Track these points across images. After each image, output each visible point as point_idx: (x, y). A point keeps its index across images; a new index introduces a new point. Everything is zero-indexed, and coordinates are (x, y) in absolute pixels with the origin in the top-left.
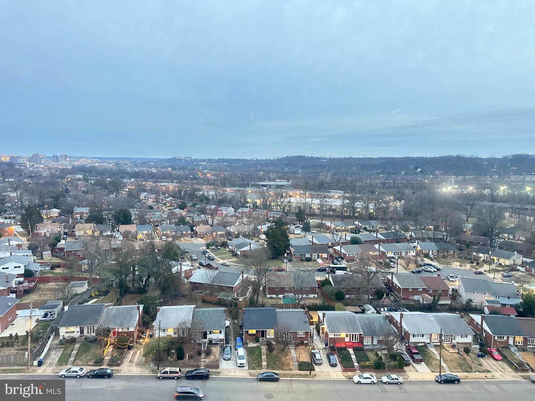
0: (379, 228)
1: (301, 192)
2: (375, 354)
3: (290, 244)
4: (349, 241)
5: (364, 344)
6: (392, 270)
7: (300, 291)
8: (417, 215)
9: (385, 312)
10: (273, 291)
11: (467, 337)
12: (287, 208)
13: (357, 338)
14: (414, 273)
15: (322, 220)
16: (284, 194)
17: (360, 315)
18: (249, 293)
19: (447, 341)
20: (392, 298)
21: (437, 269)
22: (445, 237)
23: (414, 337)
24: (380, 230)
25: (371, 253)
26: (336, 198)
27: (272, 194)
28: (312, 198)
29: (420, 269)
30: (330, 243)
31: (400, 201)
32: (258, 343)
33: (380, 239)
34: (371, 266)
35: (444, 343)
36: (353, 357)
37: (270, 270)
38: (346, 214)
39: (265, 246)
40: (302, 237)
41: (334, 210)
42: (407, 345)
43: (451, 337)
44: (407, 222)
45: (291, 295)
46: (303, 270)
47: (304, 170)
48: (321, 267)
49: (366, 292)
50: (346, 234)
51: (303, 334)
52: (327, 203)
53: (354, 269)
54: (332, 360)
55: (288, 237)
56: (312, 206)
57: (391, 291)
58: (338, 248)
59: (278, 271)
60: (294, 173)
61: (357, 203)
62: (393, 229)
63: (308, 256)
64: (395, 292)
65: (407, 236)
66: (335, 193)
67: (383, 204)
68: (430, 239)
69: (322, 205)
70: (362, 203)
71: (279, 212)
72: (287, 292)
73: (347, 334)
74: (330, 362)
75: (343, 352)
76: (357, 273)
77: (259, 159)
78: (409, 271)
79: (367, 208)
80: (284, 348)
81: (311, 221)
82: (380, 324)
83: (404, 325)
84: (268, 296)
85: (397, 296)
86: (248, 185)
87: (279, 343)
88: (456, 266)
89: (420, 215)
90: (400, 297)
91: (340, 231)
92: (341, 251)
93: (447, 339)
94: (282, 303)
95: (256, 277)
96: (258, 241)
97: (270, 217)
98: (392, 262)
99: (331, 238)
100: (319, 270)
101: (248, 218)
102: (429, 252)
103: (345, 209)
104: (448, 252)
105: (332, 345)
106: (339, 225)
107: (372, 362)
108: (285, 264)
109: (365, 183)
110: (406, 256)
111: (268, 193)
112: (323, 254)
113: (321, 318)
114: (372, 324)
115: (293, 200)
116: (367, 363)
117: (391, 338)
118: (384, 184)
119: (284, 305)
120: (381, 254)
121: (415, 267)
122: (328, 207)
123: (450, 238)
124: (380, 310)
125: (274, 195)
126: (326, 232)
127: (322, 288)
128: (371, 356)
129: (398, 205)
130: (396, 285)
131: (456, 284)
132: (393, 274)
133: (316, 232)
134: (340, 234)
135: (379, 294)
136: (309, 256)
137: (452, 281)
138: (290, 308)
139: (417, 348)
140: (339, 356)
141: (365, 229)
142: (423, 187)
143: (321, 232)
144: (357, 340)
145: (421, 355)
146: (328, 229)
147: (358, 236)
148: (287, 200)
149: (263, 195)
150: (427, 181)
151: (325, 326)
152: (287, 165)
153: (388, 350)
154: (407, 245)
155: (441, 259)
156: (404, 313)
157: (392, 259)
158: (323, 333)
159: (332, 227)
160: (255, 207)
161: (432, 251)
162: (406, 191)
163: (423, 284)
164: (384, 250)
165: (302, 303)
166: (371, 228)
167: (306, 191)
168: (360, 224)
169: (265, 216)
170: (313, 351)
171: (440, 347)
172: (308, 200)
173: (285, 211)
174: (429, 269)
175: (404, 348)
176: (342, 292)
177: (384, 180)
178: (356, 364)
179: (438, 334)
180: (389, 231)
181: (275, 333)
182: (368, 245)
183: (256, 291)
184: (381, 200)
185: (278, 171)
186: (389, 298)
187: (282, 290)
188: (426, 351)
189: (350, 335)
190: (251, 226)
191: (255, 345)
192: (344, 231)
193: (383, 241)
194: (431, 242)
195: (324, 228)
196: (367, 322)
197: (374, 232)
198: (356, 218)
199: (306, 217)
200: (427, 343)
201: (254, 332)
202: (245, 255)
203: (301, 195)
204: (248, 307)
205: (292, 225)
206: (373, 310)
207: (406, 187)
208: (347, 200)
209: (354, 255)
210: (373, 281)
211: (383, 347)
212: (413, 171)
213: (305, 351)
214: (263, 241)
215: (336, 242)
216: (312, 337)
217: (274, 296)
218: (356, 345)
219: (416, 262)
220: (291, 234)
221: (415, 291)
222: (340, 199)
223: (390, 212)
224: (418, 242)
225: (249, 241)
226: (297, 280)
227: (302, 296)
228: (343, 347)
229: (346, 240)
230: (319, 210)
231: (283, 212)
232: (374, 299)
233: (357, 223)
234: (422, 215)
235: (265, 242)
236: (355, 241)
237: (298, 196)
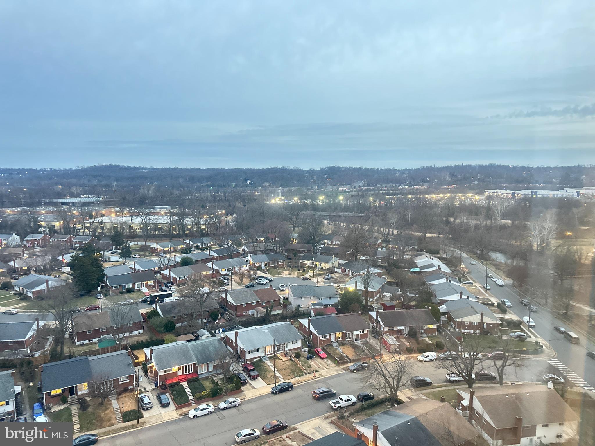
0: (212, 245)
1: (118, 209)
2: (211, 381)
3: (105, 275)
4: (179, 262)
5: (199, 373)
6: (226, 288)
7: (122, 329)
8: (248, 228)
9: (220, 334)
10: (83, 336)
11: (297, 342)
12: (99, 231)
13: (191, 368)
14: (248, 287)
15: (146, 242)
16: (93, 213)
17: (193, 343)
18: (50, 345)
19: (280, 351)
20: (227, 317)
21: (269, 280)
22: (275, 248)
23: (249, 353)
24: (213, 247)
25: (204, 273)
26: (163, 215)
27: (77, 214)
28: (131, 216)
29: (254, 282)
30: (157, 268)
31: (232, 215)
32: (66, 404)
33: (214, 256)
34: (203, 287)
35: (277, 353)
36: (188, 390)
37: (79, 311)
38: (174, 233)
39: (70, 281)
40: (121, 265)
41: (160, 229)
42: (243, 363)
43: (284, 345)
44: (239, 236)
45: (109, 337)
46: (123, 305)
47: (119, 183)
48: (147, 297)
49: (200, 316)
50: (175, 256)
51: (126, 379)
52: (151, 222)
53: (186, 293)
54: (163, 400)
55: (102, 266)
56: (132, 226)
57: (226, 310)
58: (166, 272)
59: (89, 310)
60: (106, 186)
61: (186, 219)
62: (226, 245)
63: (129, 286)
64: (230, 311)
65: (240, 250)
66: (160, 209)
67: (214, 219)
68: (261, 251)
69: (145, 224)
70: (192, 219)
71: (87, 236)
72: (103, 334)
73: (179, 366)
74: (161, 403)
75: (176, 387)
76: (189, 297)
77: (55, 168)
78: (243, 287)
79: (198, 224)
80: (102, 401)
81: (131, 244)
82: (215, 348)
83: (240, 344)
84: (78, 343)
85: (232, 314)
86: (39, 204)
87: (95, 397)
88: (286, 275)
89: (251, 228)
90: (235, 315)
91: (168, 253)
92: (170, 276)
93: (280, 349)
94: (98, 348)
95: (57, 323)
96: (59, 276)
97: (76, 243)
98: (226, 280)
99: (157, 261)
100: (145, 301)
101: (42, 247)
102: (261, 264)
103: (174, 227)
104: (278, 263)
105: (162, 383)
106: (168, 246)
107: (208, 391)
108: (100, 300)
109: (195, 196)
110: (239, 271)
111: (71, 212)
112: (148, 282)
113: (149, 356)
114: (206, 350)
115: (106, 220)
116: (203, 393)
117: (227, 360)
118: (215, 197)
119: (100, 350)
120: (214, 272)
121: (248, 281)
122: (152, 226)
123: (280, 248)
124: (215, 332)
125: (80, 215)
126: (151, 256)
127: (148, 321)
128: (208, 384)
129: (230, 219)
130: (230, 303)
131: (286, 293)
132: (226, 291)
133: (139, 257)
134: (168, 256)
135: (213, 316)
136: (131, 286)
137: (282, 290)
138: (108, 352)
139: (253, 364)
140: (171, 394)
141: (197, 247)
142: (252, 199)
143: (145, 256)
144: (191, 371)
145: (257, 370)
146: (154, 251)
147: (189, 256)
148: (97, 221)
149: (62, 216)
150: (256, 193)
151: (154, 364)
152: (95, 177)
153: (225, 374)
154: (240, 260)
155: (272, 270)
156: (239, 331)
157: (226, 277)
158: (151, 372)
159: (159, 249)
160: (53, 231)
161: (264, 263)
162: (237, 204)
163: (257, 297)
164: (217, 268)
165: (124, 343)
166: (204, 245)
167: (123, 209)
168: (191, 243)
169: (67, 243)
170: (139, 396)
171: (274, 357)
172: (127, 219)
173: (97, 234)
174: (262, 282)
175: (240, 367)
176: (172, 322)
177: (214, 193)
178: (191, 397)
179: (272, 346)
180: (222, 247)
181: (89, 387)
182: (200, 264)
183: (59, 340)
184: (213, 215)
185: (84, 184)
186: (224, 318)
187: (97, 333)
188: (261, 365)
189: (183, 367)
190: (47, 258)
191: (62, 407)
192: (173, 252)
193: (216, 259)
194: (263, 254)
195: (149, 251)
196: (201, 348)
197: (207, 249)
198: (187, 236)
199: (125, 240)
200: (262, 357)
201: (59, 391)
202: (40, 296)
203: (117, 214)
204: (50, 361)
205: (106, 251)
206: (207, 334)
207: (237, 200)
208: (175, 217)
209: (186, 277)
210: (207, 303)
211: (219, 372)
212: (243, 183)
213: (130, 398)
214: (67, 274)
215: (163, 265)
216: (137, 380)
217: (86, 342)
218: (189, 377)
219: (249, 276)
220: (106, 262)
221: (250, 306)
222: (167, 215)
223: (222, 227)
224: (250, 255)
225: (47, 277)
226: (115, 317)
227: (123, 335)
228: (175, 383)
229: (175, 262)
230: (141, 230)
231: (94, 235)
232: (208, 322)
233: (187, 241)
234: (253, 228)
235: (70, 276)
236: (185, 262)
237: (113, 215)
